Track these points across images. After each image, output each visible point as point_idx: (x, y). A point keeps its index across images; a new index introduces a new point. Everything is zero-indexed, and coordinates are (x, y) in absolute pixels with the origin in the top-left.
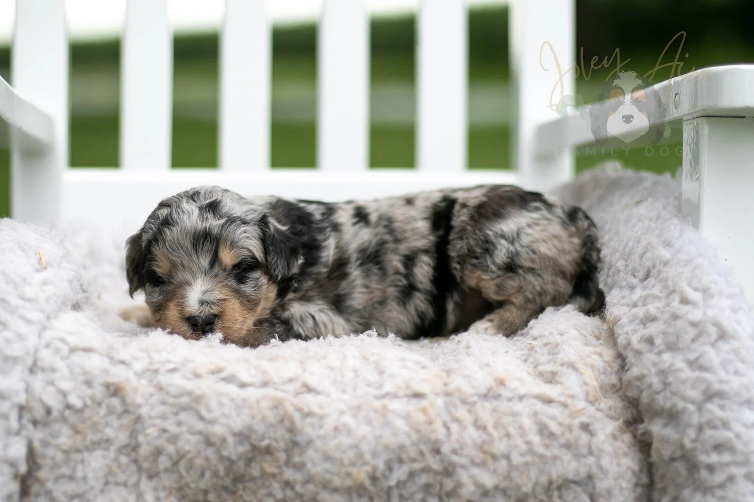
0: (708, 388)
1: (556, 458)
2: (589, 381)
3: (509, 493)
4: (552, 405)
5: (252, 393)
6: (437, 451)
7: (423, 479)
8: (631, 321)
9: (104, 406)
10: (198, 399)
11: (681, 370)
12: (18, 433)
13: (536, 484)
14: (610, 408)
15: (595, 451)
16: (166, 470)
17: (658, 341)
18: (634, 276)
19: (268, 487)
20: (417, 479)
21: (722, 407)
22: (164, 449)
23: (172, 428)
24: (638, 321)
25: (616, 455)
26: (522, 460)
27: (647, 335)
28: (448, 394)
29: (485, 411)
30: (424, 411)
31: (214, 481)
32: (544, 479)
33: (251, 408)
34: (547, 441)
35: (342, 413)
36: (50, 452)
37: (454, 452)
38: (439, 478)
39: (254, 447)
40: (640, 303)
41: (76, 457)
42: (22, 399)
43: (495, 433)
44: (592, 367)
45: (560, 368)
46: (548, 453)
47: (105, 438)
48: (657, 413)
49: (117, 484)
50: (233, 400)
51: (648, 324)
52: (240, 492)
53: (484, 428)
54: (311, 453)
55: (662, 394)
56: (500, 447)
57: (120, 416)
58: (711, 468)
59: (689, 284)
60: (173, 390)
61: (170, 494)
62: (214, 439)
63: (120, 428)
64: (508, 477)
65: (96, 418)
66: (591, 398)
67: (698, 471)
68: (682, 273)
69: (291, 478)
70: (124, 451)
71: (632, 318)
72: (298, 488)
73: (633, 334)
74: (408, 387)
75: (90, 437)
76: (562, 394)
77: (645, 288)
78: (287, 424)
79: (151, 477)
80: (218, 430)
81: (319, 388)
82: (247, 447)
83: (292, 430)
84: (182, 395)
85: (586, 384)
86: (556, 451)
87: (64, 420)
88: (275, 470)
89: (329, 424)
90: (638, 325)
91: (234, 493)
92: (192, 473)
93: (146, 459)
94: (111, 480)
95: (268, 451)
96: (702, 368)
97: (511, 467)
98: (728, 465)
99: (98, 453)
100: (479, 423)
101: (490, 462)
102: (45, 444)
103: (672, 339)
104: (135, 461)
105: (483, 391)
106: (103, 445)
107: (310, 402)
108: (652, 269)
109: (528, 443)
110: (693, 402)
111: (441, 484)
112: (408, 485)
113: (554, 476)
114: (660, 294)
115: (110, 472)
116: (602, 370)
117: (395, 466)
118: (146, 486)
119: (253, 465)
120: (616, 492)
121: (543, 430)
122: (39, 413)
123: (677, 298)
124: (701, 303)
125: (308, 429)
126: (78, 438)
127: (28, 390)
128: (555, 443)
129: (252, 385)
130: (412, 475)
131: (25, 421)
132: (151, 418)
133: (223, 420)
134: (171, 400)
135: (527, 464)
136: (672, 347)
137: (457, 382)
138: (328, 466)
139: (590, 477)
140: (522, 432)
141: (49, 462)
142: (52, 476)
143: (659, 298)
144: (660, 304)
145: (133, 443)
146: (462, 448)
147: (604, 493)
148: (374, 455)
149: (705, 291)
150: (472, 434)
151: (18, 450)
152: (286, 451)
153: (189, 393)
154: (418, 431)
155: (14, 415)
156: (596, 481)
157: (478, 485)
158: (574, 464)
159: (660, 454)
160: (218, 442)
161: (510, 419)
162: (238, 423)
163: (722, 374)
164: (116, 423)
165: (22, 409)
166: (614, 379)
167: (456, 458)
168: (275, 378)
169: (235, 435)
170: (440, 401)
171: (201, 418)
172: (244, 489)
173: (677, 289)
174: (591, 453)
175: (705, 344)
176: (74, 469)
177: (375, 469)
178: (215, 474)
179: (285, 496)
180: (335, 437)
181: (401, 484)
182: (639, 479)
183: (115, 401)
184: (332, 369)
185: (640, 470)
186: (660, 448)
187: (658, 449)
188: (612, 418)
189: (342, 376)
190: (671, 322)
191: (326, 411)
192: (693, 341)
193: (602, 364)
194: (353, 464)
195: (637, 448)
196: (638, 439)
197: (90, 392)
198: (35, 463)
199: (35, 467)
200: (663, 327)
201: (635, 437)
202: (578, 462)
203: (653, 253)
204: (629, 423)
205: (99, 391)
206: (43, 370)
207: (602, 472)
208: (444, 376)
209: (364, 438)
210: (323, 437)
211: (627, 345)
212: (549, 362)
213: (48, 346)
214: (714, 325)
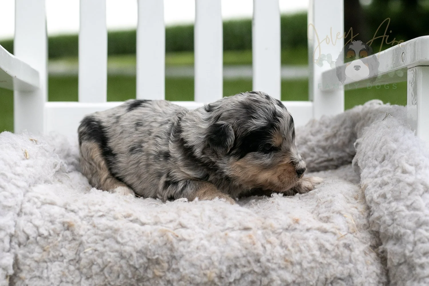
0: (419, 220)
1: (329, 264)
2: (350, 221)
3: (302, 285)
4: (327, 234)
5: (148, 228)
6: (259, 261)
7: (250, 278)
8: (374, 186)
9: (61, 235)
10: (116, 231)
11: (403, 211)
12: (9, 251)
13: (318, 280)
14: (363, 238)
15: (354, 261)
16: (97, 274)
17: (389, 196)
18: (376, 160)
19: (158, 284)
20: (246, 278)
21: (427, 230)
22: (95, 261)
23: (100, 248)
24: (378, 185)
25: (366, 263)
26: (309, 265)
27: (382, 193)
28: (265, 228)
29: (287, 238)
31: (125, 281)
32: (322, 277)
33: (148, 236)
34: (325, 255)
35: (201, 239)
36: (28, 262)
37: (268, 261)
38: (259, 277)
39: (149, 259)
40: (379, 176)
41: (45, 265)
42: (12, 231)
43: (292, 250)
45: (332, 214)
46: (325, 262)
47: (61, 254)
48: (389, 238)
49: (67, 282)
50: (136, 232)
51: (383, 187)
53: (286, 247)
54: (182, 262)
55: (392, 226)
56: (296, 257)
57: (70, 242)
58: (422, 266)
59: (407, 161)
60: (101, 227)
62: (124, 254)
63: (70, 248)
64: (301, 276)
65: (56, 242)
66: (351, 231)
67: (415, 270)
68: (403, 156)
69: (171, 278)
70: (72, 263)
71: (375, 184)
72: (175, 284)
73: (375, 193)
74: (240, 224)
75: (52, 253)
76: (333, 227)
77: (382, 166)
78: (169, 246)
79: (87, 278)
80: (128, 249)
81: (188, 226)
82: (145, 260)
83: (171, 250)
84: (106, 229)
85: (348, 222)
86: (329, 261)
87: (37, 243)
88: (162, 274)
89: (194, 245)
90: (378, 188)
92: (112, 275)
93: (85, 267)
94: (64, 280)
95: (157, 262)
96: (415, 209)
97: (303, 269)
99: (57, 263)
101: (290, 266)
102: (25, 257)
103: (398, 194)
104: (78, 269)
105: (286, 226)
106: (60, 259)
107: (183, 233)
108: (386, 155)
109: (313, 255)
110: (410, 229)
111: (261, 281)
112: (241, 281)
113: (328, 276)
114: (391, 169)
115: (64, 275)
116: (358, 216)
117: (233, 269)
118: (85, 284)
119: (149, 271)
120: (366, 285)
121: (322, 248)
122: (22, 239)
123: (400, 170)
124: (414, 172)
125: (181, 248)
126: (45, 253)
127: (16, 226)
128: (329, 256)
129: (149, 224)
130: (243, 275)
131: (13, 244)
132: (88, 243)
133: (130, 243)
134: (100, 232)
135: (312, 268)
136: (397, 199)
137: (270, 221)
138: (193, 270)
139: (350, 276)
140: (310, 249)
142: (28, 276)
143: (390, 171)
144: (390, 175)
145: (77, 259)
146: (273, 259)
147: (359, 285)
148: (220, 263)
149: (417, 166)
150: (279, 251)
151: (8, 260)
152: (168, 262)
153: (111, 228)
154: (246, 249)
155: (7, 240)
156: (354, 278)
157: (283, 280)
158: (340, 268)
159: (392, 262)
160: (127, 257)
161: (302, 241)
162: (140, 245)
163: (427, 211)
164: (68, 246)
165: (12, 236)
166: (365, 221)
167: (269, 264)
168: (162, 220)
169: (137, 252)
170: (260, 232)
171: (118, 242)
173: (400, 165)
174: (351, 261)
175: (416, 195)
176: (42, 272)
177: (221, 271)
178: (126, 276)
180: (197, 253)
181: (236, 281)
182: (381, 279)
183: (68, 233)
184: (196, 216)
185: (382, 274)
186: (392, 257)
187: (390, 258)
188: (365, 243)
189: (202, 220)
190: (396, 185)
191: (192, 238)
192: (409, 194)
193: (358, 213)
194: (208, 269)
195: (380, 261)
196: (380, 256)
197: (53, 227)
198: (19, 268)
199: (18, 271)
200: (392, 187)
201: (378, 255)
202: (343, 267)
203: (387, 146)
204: (374, 247)
205: (58, 227)
206: (25, 214)
207: (358, 273)
208: (263, 220)
209: (214, 253)
210: (189, 253)
211: (372, 200)
212: (325, 212)
213: (29, 201)
214: (422, 184)
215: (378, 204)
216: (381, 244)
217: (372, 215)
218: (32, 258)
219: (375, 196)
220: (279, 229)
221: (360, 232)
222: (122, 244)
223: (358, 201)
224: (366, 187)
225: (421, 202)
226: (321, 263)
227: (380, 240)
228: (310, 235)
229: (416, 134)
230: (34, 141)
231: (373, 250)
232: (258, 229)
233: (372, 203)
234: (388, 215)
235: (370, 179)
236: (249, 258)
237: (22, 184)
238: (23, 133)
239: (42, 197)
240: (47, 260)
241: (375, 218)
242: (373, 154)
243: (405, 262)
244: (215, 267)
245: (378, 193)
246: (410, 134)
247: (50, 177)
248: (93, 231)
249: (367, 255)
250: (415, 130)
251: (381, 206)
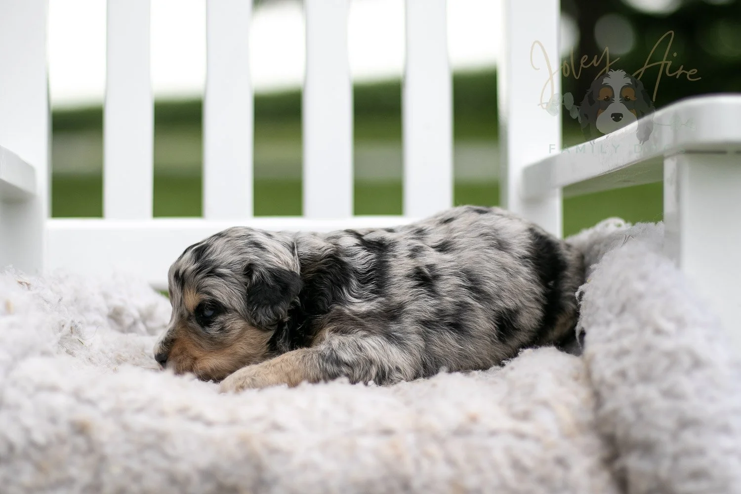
0: (682, 416)
1: (530, 492)
2: (562, 416)
4: (526, 440)
5: (218, 432)
6: (406, 487)
8: (606, 357)
9: (69, 444)
10: (162, 437)
11: (654, 400)
14: (587, 446)
15: (571, 486)
17: (632, 374)
18: (611, 311)
21: (697, 435)
22: (128, 488)
24: (612, 355)
27: (620, 369)
30: (394, 446)
33: (217, 446)
34: (521, 476)
35: (309, 449)
36: (12, 490)
37: (424, 486)
39: (220, 486)
40: (615, 338)
43: (466, 467)
45: (533, 407)
47: (68, 477)
48: (632, 447)
50: (198, 438)
51: (622, 358)
53: (455, 464)
54: (277, 490)
55: (637, 426)
56: (472, 481)
57: (84, 455)
59: (663, 313)
60: (138, 428)
63: (84, 467)
65: (60, 456)
66: (566, 434)
68: (655, 304)
71: (607, 354)
73: (607, 369)
74: (378, 424)
75: (55, 475)
77: (621, 322)
78: (253, 462)
80: (183, 468)
82: (213, 485)
83: (259, 468)
85: (560, 420)
86: (530, 487)
87: (26, 456)
89: (297, 460)
90: (612, 359)
95: (234, 490)
96: (676, 397)
100: (450, 459)
102: (7, 481)
103: (646, 370)
105: (455, 427)
106: (66, 485)
107: (278, 440)
108: (627, 304)
109: (501, 476)
110: (667, 431)
114: (634, 328)
116: (578, 408)
121: (517, 465)
122: (2, 449)
123: (650, 329)
124: (674, 333)
125: (275, 467)
126: (41, 476)
128: (528, 478)
129: (219, 424)
132: (116, 456)
133: (188, 458)
134: (135, 438)
136: (646, 378)
137: (429, 419)
143: (632, 331)
144: (633, 337)
145: (97, 483)
146: (433, 483)
148: (342, 490)
149: (680, 322)
150: (442, 469)
152: (253, 490)
153: (154, 431)
154: (386, 465)
159: (638, 488)
160: (182, 480)
161: (482, 454)
163: (696, 401)
164: (81, 462)
166: (590, 417)
168: (244, 416)
169: (200, 473)
171: (165, 456)
173: (650, 321)
174: (566, 487)
175: (679, 372)
180: (303, 473)
183: (80, 441)
184: (301, 411)
187: (635, 482)
188: (590, 455)
193: (578, 402)
195: (616, 486)
196: (617, 477)
197: (54, 429)
201: (614, 474)
204: (608, 462)
205: (63, 429)
206: (8, 407)
209: (332, 474)
210: (290, 474)
211: (602, 382)
212: (521, 402)
214: (688, 354)
215: (612, 388)
216: (618, 457)
217: (603, 406)
218: (20, 484)
219: (608, 373)
220: (442, 431)
221: (581, 435)
222: (175, 459)
223: (579, 383)
224: (592, 357)
225: (687, 384)
226: (515, 491)
227: (616, 449)
228: (497, 443)
229: (677, 266)
230: (25, 285)
231: (606, 466)
232: (408, 432)
233: (603, 386)
234: (631, 407)
235: (600, 344)
236: (392, 483)
238: (6, 272)
239: (37, 379)
240: (45, 486)
241: (609, 412)
243: (659, 489)
245: (614, 368)
247: (51, 346)
248: (123, 436)
249: (595, 476)
250: (676, 259)
251: (617, 392)
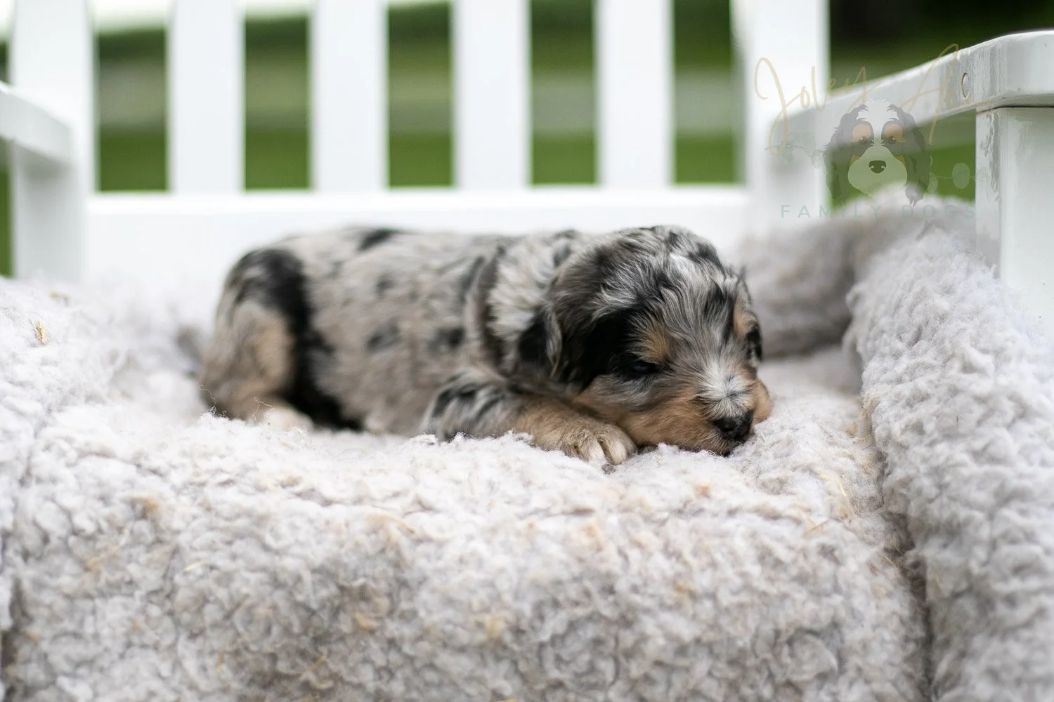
0: (1002, 486)
1: (784, 596)
2: (834, 489)
3: (717, 650)
4: (778, 521)
5: (338, 513)
6: (610, 590)
7: (590, 632)
8: (894, 403)
9: (126, 531)
10: (261, 520)
11: (962, 464)
13: (756, 636)
14: (867, 531)
15: (844, 587)
16: (215, 625)
17: (929, 427)
18: (900, 338)
19: (365, 648)
20: (581, 633)
21: (1023, 513)
22: (211, 593)
23: (222, 562)
24: (903, 402)
25: (875, 593)
26: (735, 599)
27: (914, 421)
28: (626, 510)
29: (679, 532)
30: (590, 531)
31: (285, 640)
32: (768, 629)
33: (338, 532)
34: (772, 574)
35: (470, 538)
36: (47, 597)
37: (635, 589)
38: (613, 630)
39: (342, 589)
40: (907, 377)
41: (86, 605)
42: (7, 522)
43: (694, 562)
44: (841, 473)
45: (791, 473)
46: (773, 590)
47: (127, 579)
48: (930, 531)
49: (144, 646)
50: (311, 521)
51: (917, 406)
52: (324, 658)
53: (678, 555)
54: (424, 595)
55: (937, 502)
56: (702, 581)
57: (149, 547)
58: (1011, 600)
59: (975, 342)
60: (225, 510)
61: (222, 661)
62: (283, 577)
63: (148, 564)
64: (715, 626)
65: (114, 549)
66: (838, 514)
67: (993, 608)
68: (964, 329)
69: (396, 634)
70: (154, 599)
71: (894, 398)
72: (407, 649)
73: (896, 421)
74: (566, 501)
75: (106, 576)
76: (794, 506)
77: (914, 355)
78: (391, 554)
79: (193, 636)
80: (290, 563)
81: (439, 506)
82: (333, 589)
83: (397, 564)
84: (238, 516)
85: (830, 494)
86: (785, 588)
87: (68, 551)
88: (374, 624)
89: (451, 553)
90: (904, 407)
91: (315, 660)
92: (253, 628)
93: (186, 609)
94: (135, 639)
95: (363, 595)
96: (994, 460)
97: (721, 611)
98: (1036, 593)
99: (117, 600)
100: (671, 550)
101: (688, 603)
102: (39, 585)
103: (951, 422)
104: (171, 613)
105: (677, 505)
106: (124, 590)
107: (425, 523)
108: (924, 328)
109: (743, 575)
110: (981, 508)
111: (617, 640)
112: (569, 641)
113: (782, 623)
114: (935, 363)
115: (135, 629)
116: (855, 477)
117: (548, 612)
118: (186, 649)
119: (342, 616)
120: (875, 646)
121: (765, 557)
122: (32, 541)
123: (957, 364)
124: (991, 369)
125: (421, 561)
126: (88, 577)
127: (15, 509)
128: (783, 576)
129: (340, 502)
130: (573, 626)
131: (10, 553)
132: (193, 549)
133: (296, 550)
134: (222, 523)
135: (742, 606)
136: (950, 435)
137: (639, 492)
138: (449, 613)
139: (835, 625)
140: (735, 559)
141: (44, 612)
142: (48, 633)
143: (932, 367)
144: (933, 376)
145: (168, 588)
146: (645, 585)
147: (858, 648)
148: (517, 596)
149: (999, 354)
150: (661, 565)
152: (390, 595)
153: (248, 513)
154: (581, 560)
156: (845, 630)
157: (670, 637)
158: (811, 606)
159: (938, 589)
160: (290, 582)
161: (716, 541)
162: (319, 554)
163: (1022, 466)
164: (143, 558)
165: (6, 536)
166: (871, 490)
167: (637, 599)
168: (374, 491)
169: (314, 571)
170: (614, 519)
171: (266, 548)
172: (330, 653)
173: (957, 352)
174: (836, 589)
175: (997, 425)
176: (81, 623)
177: (519, 616)
178: (287, 630)
179: (388, 661)
180: (460, 571)
181: (556, 640)
182: (912, 630)
183: (143, 526)
184: (457, 482)
185: (914, 619)
186: (937, 579)
187: (934, 581)
188: (871, 544)
189: (472, 491)
190: (948, 400)
191: (447, 535)
192: (979, 423)
193: (855, 469)
194: (486, 610)
195: (908, 587)
196: (909, 574)
197: (106, 511)
198: (24, 614)
199: (24, 620)
200: (937, 407)
201: (904, 571)
202: (818, 602)
203: (926, 305)
204: (896, 553)
205: (119, 511)
206: (39, 480)
207: (854, 617)
208: (622, 490)
209: (502, 571)
210: (442, 572)
211: (888, 439)
212: (775, 468)
213: (47, 448)
214: (1011, 398)
215: (903, 447)
216: (911, 545)
217: (888, 474)
218: (57, 589)
219: (897, 428)
220: (659, 511)
221: (860, 516)
222: (277, 552)
223: (855, 439)
224: (874, 405)
225: (1008, 443)
226: (764, 594)
227: (909, 535)
228: (738, 526)
229: (997, 275)
230: (62, 299)
231: (893, 559)
232: (610, 511)
233: (889, 445)
234: (929, 474)
235: (885, 385)
236: (588, 584)
237: (31, 406)
238: (35, 280)
239: (81, 439)
240: (93, 593)
241: (897, 481)
242: (892, 324)
243: (970, 590)
244: (505, 607)
245: (904, 420)
246: (982, 275)
247: (100, 387)
248: (204, 519)
249: (877, 572)
250: (994, 266)
251: (910, 453)
